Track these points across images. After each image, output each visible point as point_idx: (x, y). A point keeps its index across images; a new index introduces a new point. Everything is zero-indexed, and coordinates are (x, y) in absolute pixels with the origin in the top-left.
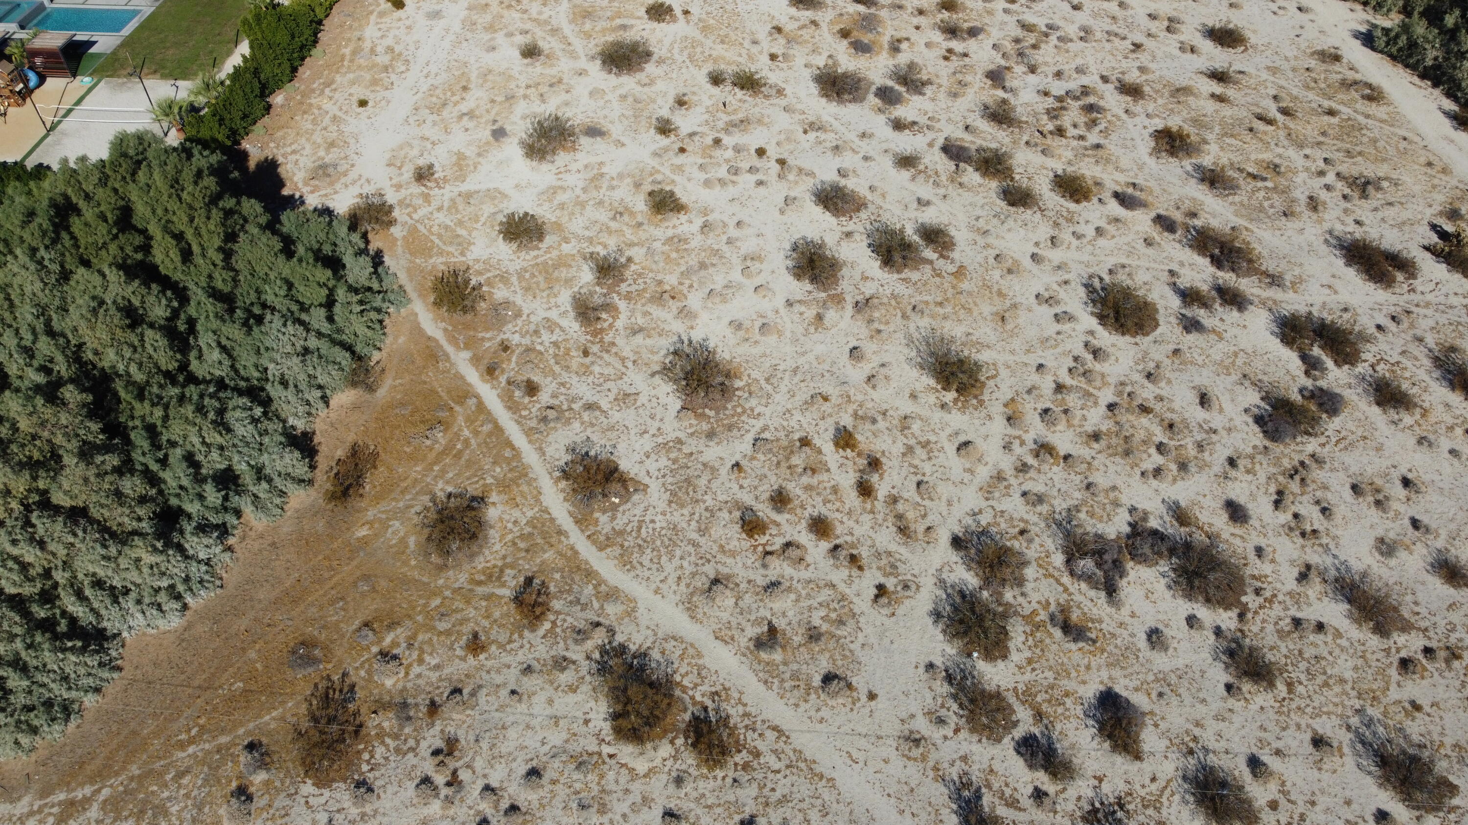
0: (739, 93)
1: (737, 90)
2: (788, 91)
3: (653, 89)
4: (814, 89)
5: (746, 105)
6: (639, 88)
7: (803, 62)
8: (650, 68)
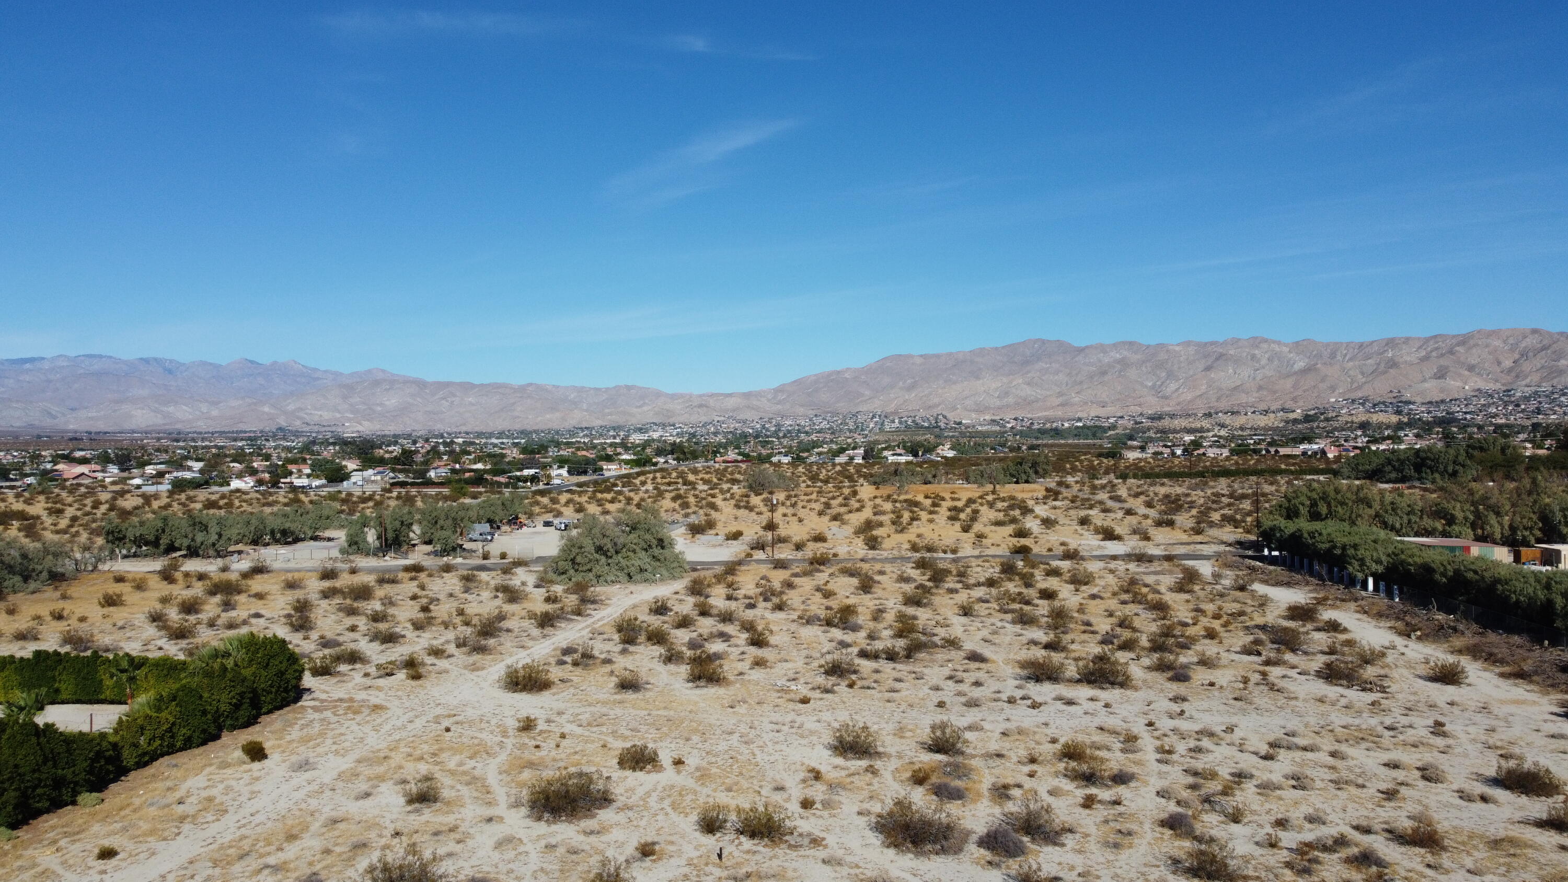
0: (747, 843)
1: (743, 838)
2: (831, 840)
3: (604, 838)
4: (876, 840)
5: (758, 857)
6: (582, 838)
7: (856, 809)
8: (605, 815)
